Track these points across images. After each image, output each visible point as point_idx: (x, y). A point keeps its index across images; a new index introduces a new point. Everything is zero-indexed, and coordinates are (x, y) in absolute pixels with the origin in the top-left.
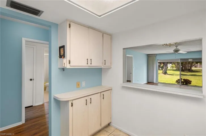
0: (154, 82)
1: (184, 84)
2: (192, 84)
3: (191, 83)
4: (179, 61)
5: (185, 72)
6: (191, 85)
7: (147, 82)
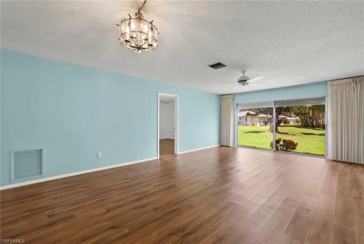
0: (231, 145)
1: (283, 150)
2: (298, 149)
3: (297, 147)
4: (273, 106)
5: (316, 129)
6: (296, 150)
7: (217, 146)
